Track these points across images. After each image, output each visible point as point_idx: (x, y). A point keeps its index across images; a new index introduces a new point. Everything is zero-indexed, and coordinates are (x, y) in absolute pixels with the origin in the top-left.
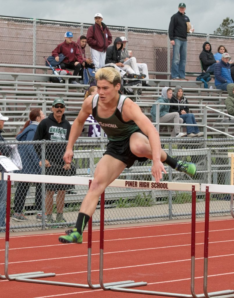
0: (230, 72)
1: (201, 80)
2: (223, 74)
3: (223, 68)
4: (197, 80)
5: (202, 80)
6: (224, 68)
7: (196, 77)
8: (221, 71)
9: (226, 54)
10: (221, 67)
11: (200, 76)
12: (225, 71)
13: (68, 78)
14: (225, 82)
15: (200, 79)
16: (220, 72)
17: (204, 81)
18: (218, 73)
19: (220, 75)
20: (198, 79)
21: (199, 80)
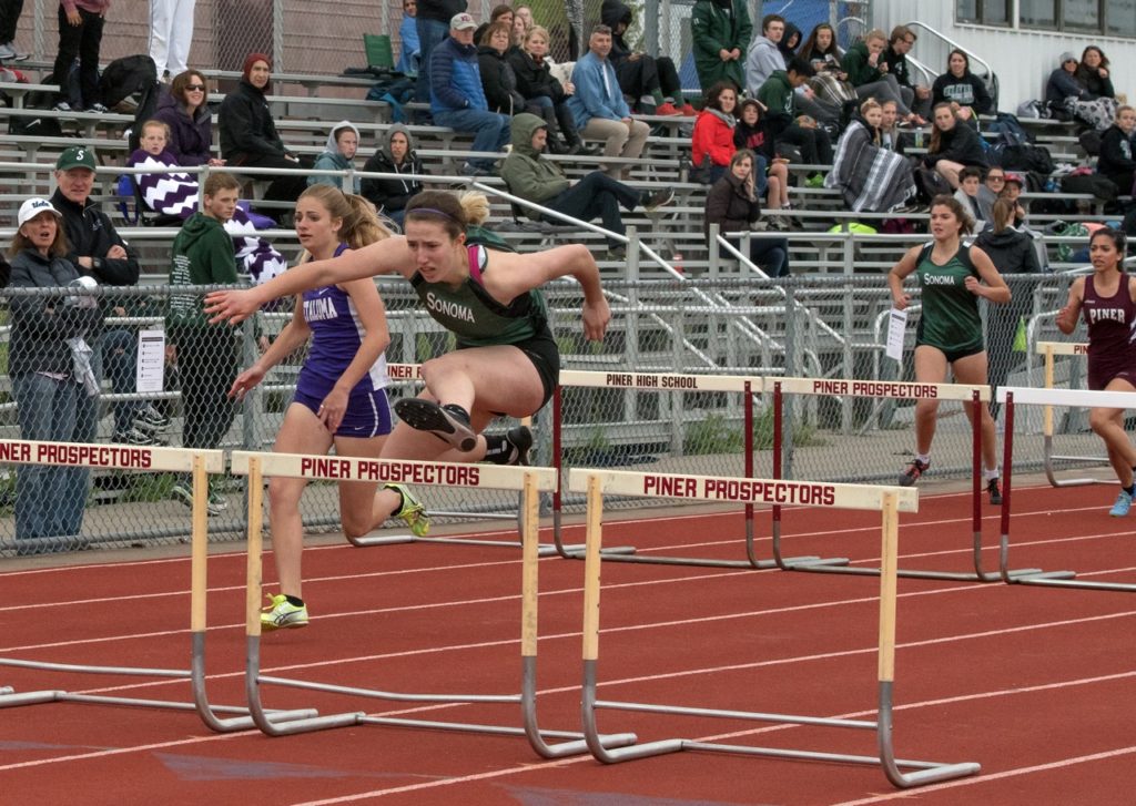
0: (478, 72)
1: (384, 97)
2: (458, 82)
3: (457, 62)
4: (369, 97)
5: (388, 97)
6: (460, 60)
7: (367, 90)
8: (449, 71)
9: (463, 19)
10: (451, 59)
11: (379, 85)
12: (463, 70)
13: (20, 90)
14: (463, 107)
15: (382, 95)
16: (448, 74)
17: (393, 101)
18: (444, 79)
19: (449, 83)
20: (374, 94)
21: (377, 99)
